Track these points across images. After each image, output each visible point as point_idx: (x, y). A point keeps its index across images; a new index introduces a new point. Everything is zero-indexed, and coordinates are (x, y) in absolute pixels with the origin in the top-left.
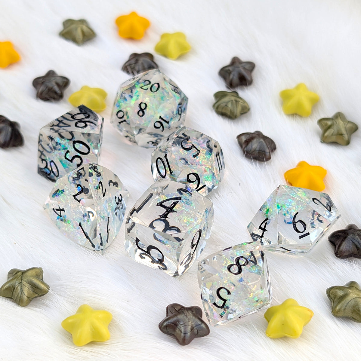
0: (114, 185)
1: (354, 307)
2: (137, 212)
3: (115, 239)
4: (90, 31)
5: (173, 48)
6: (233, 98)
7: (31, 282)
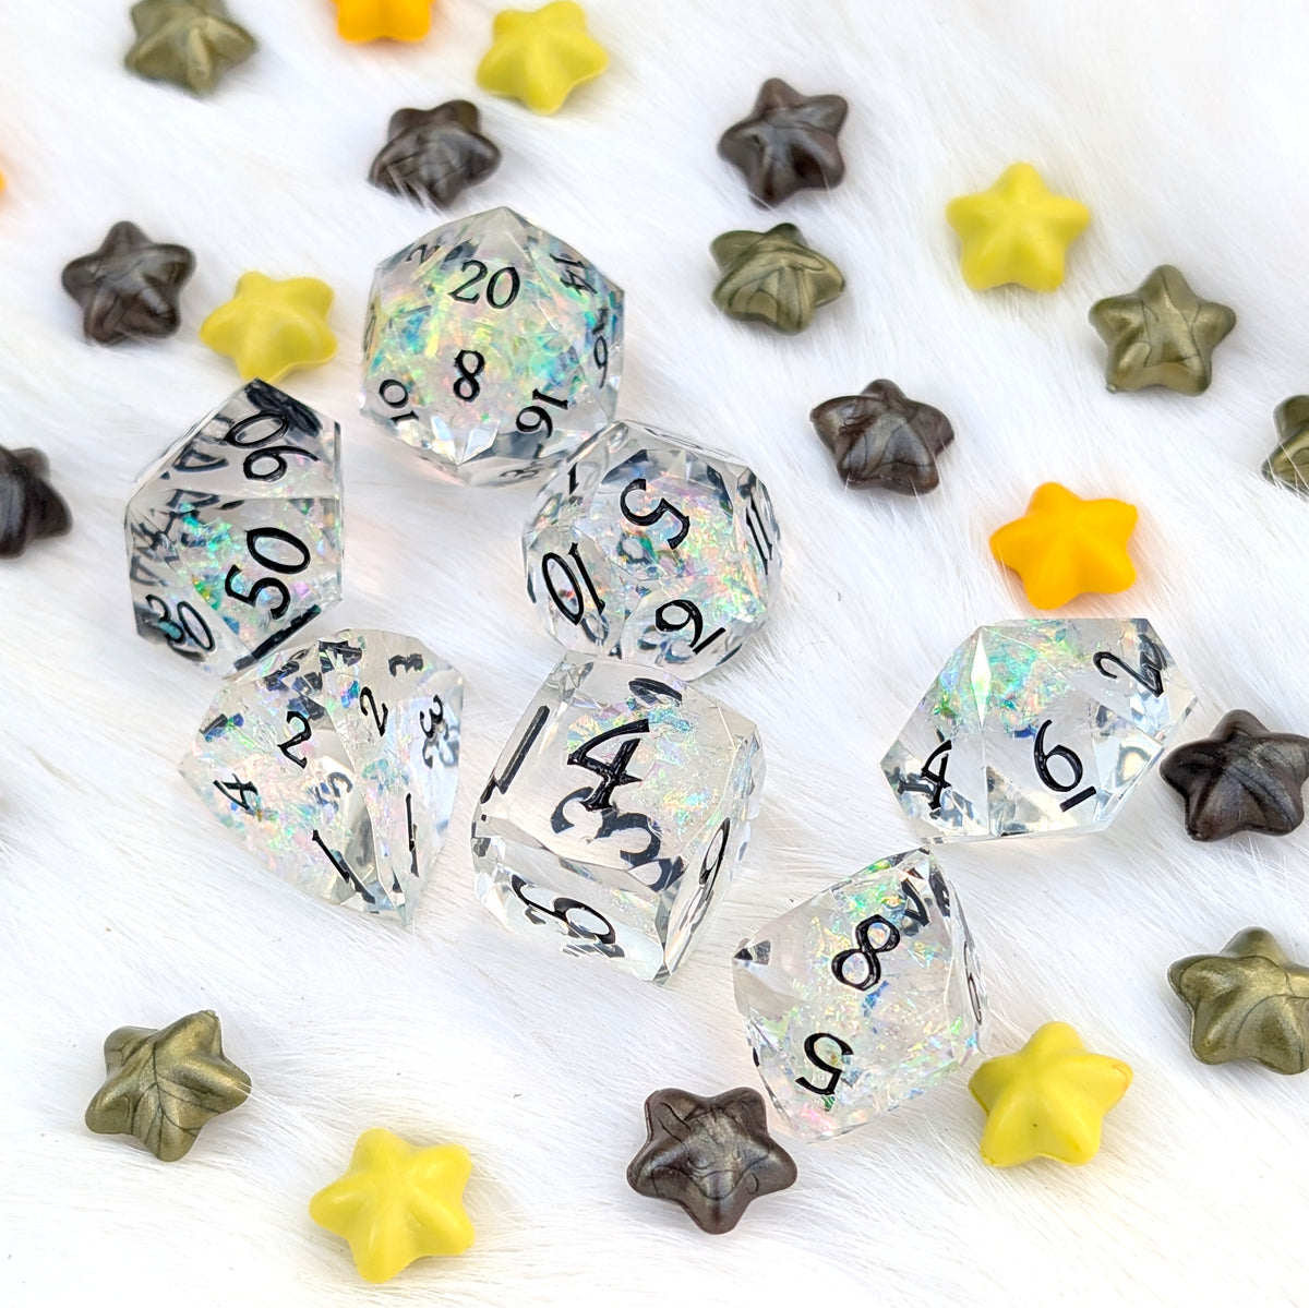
0: (407, 669)
1: (1263, 1027)
2: (503, 790)
3: (442, 860)
4: (233, 34)
5: (542, 72)
6: (783, 260)
7: (186, 1077)
